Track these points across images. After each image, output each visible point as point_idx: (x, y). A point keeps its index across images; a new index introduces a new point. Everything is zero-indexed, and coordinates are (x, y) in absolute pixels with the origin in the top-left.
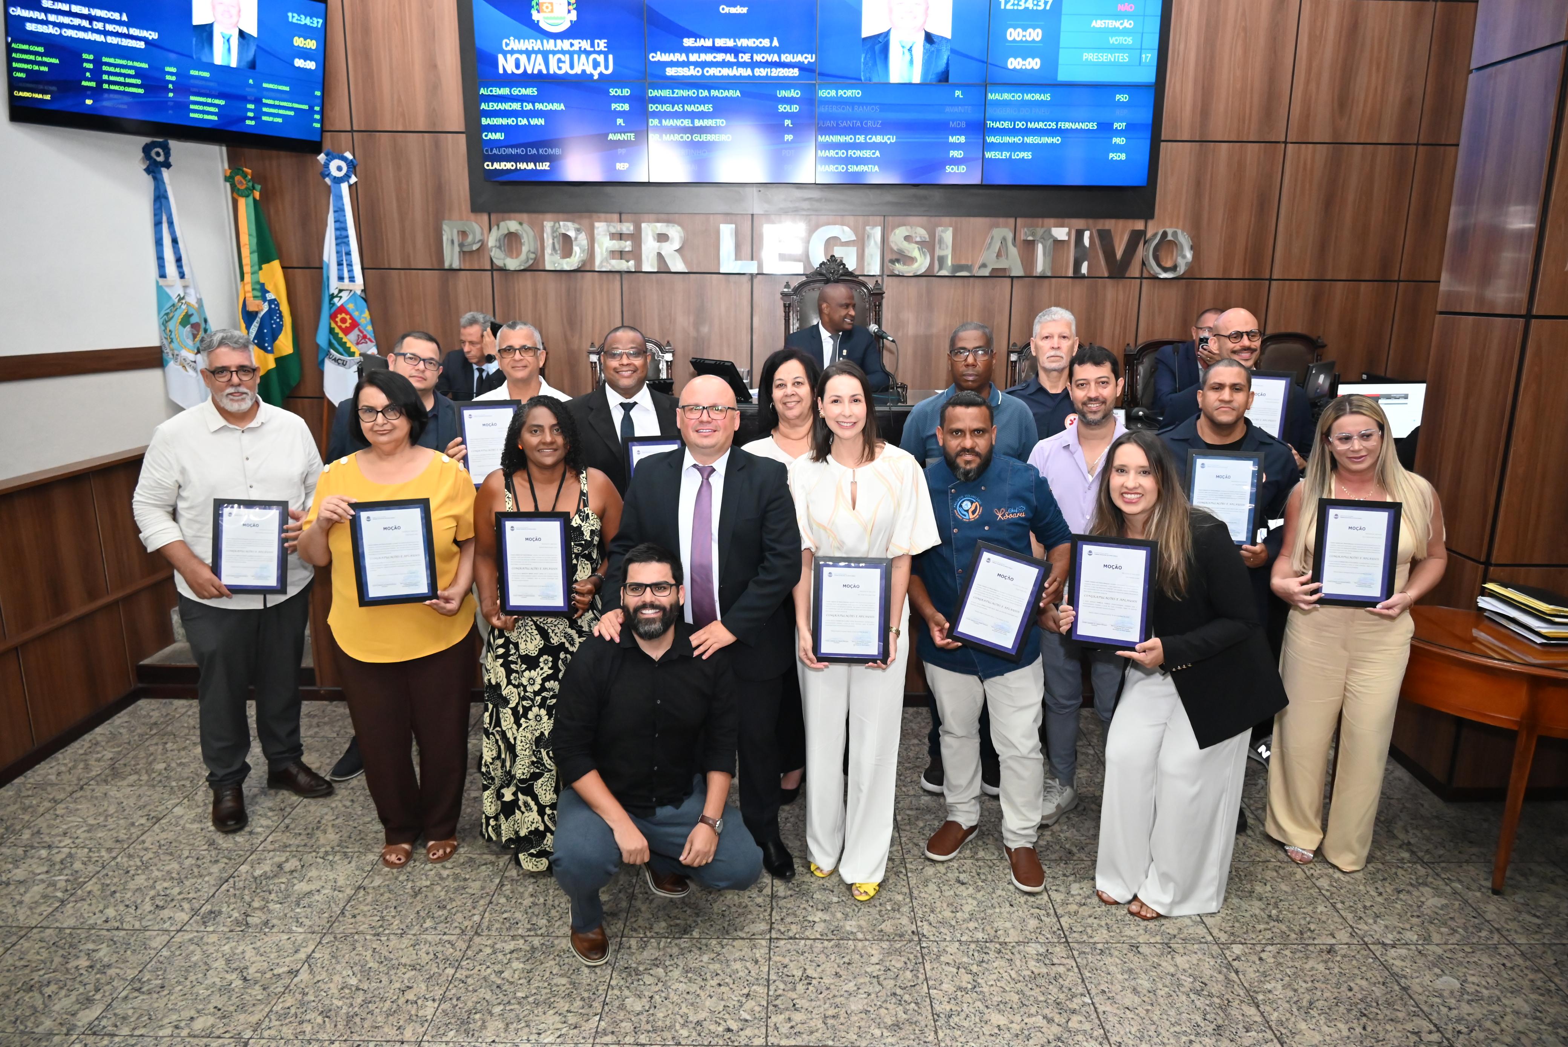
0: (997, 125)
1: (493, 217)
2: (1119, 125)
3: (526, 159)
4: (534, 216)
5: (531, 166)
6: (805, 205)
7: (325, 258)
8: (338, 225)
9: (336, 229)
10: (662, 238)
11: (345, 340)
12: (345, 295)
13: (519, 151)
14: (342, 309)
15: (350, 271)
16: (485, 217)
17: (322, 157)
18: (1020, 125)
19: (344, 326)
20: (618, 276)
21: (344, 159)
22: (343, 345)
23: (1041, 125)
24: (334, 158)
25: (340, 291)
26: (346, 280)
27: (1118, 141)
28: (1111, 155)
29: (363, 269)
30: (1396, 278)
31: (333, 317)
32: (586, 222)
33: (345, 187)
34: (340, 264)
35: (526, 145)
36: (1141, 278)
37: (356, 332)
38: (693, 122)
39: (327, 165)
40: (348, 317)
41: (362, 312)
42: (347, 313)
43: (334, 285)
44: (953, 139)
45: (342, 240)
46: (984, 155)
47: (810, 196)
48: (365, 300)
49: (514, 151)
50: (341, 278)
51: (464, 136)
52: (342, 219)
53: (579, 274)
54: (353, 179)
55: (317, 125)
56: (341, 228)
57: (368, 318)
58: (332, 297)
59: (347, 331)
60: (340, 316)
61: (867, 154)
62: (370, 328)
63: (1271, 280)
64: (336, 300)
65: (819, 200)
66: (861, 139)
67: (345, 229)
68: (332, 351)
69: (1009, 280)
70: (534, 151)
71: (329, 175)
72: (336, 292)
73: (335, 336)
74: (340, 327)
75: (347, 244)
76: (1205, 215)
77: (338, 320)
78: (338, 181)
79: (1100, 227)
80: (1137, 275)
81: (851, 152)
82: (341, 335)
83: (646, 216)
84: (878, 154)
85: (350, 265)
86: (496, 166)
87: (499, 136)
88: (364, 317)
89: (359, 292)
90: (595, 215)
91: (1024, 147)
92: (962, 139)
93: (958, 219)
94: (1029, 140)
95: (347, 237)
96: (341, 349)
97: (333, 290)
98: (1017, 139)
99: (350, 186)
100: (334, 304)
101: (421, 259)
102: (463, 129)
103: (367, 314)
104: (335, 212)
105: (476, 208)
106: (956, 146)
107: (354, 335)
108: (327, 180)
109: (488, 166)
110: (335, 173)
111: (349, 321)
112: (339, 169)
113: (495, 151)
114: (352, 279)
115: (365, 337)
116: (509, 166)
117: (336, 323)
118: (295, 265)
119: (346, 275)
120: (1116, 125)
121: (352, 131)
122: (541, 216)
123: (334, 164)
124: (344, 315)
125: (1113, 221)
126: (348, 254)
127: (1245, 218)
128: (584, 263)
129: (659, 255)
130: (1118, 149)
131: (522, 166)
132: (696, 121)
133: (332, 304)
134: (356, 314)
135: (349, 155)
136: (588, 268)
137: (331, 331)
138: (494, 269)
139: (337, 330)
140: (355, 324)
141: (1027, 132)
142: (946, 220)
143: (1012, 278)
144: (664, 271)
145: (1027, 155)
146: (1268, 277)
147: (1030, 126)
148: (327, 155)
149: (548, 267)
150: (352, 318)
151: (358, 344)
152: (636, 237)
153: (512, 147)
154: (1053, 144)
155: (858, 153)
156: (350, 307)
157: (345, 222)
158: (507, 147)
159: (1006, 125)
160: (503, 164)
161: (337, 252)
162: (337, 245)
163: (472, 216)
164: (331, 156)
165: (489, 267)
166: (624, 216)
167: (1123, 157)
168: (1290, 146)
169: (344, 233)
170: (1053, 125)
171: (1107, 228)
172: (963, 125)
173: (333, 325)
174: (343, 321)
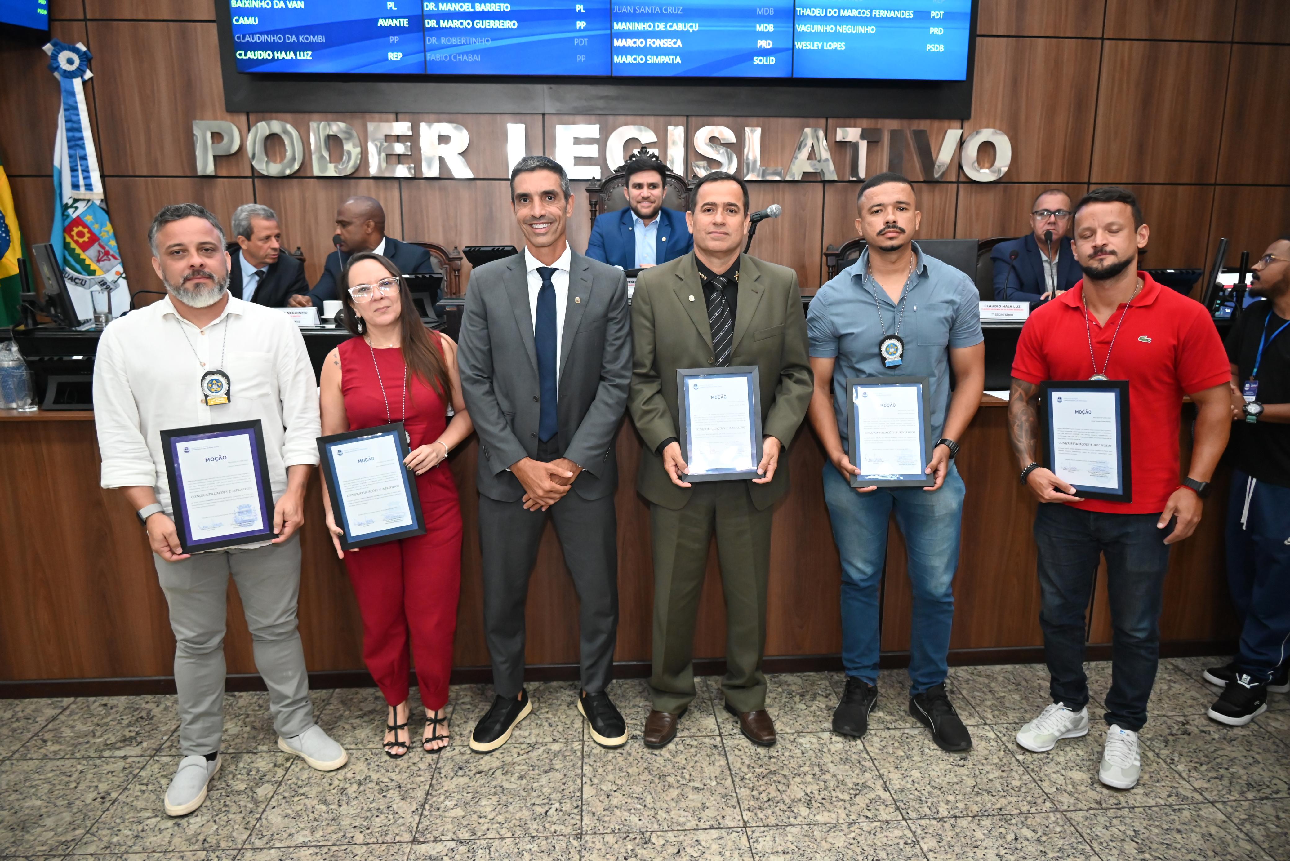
0: (808, 12)
1: (252, 117)
2: (936, 14)
3: (285, 47)
4: (299, 116)
5: (291, 55)
6: (600, 103)
7: (56, 163)
8: (70, 125)
9: (68, 130)
10: (443, 139)
11: (83, 256)
12: (82, 206)
13: (276, 38)
14: (78, 221)
15: (87, 178)
16: (243, 118)
17: (48, 48)
18: (832, 12)
19: (81, 240)
20: (396, 184)
21: (77, 51)
22: (81, 262)
23: (854, 13)
24: (63, 49)
25: (76, 201)
26: (82, 189)
27: (936, 31)
28: (929, 47)
29: (103, 176)
30: (1213, 181)
31: (67, 230)
32: (358, 122)
33: (77, 83)
34: (73, 170)
35: (284, 32)
36: (958, 182)
37: (96, 247)
38: (473, 7)
39: (55, 57)
40: (86, 230)
41: (102, 225)
42: (85, 226)
43: (68, 194)
44: (760, 28)
45: (75, 143)
46: (794, 45)
47: (606, 94)
48: (107, 212)
49: (270, 39)
50: (75, 186)
51: (214, 25)
52: (74, 118)
53: (352, 181)
54: (88, 75)
55: (44, 12)
56: (74, 128)
57: (111, 231)
58: (66, 207)
59: (85, 247)
60: (76, 230)
61: (668, 43)
62: (113, 243)
63: (1089, 183)
64: (70, 211)
65: (617, 98)
66: (660, 26)
67: (79, 130)
68: (68, 269)
69: (820, 186)
70: (293, 39)
71: (57, 68)
72: (70, 202)
73: (72, 252)
74: (77, 242)
75: (83, 147)
76: (1023, 117)
77: (74, 233)
78: (70, 75)
79: (915, 127)
80: (954, 179)
81: (650, 42)
82: (78, 251)
83: (426, 116)
84: (679, 43)
85: (86, 171)
86: (250, 55)
87: (251, 21)
88: (106, 231)
89: (98, 202)
90: (368, 116)
91: (836, 37)
92: (771, 28)
93: (766, 119)
94: (843, 29)
95: (82, 139)
96: (78, 267)
97: (67, 200)
98: (829, 28)
99: (85, 83)
100: (68, 216)
101: (170, 166)
102: (213, 18)
103: (109, 227)
104: (65, 110)
105: (232, 108)
106: (765, 35)
107: (94, 250)
108: (56, 74)
109: (240, 55)
110: (65, 66)
111: (87, 235)
112: (70, 62)
113: (248, 38)
114: (89, 187)
115: (107, 253)
116: (265, 55)
117: (72, 237)
118: (24, 173)
119: (82, 182)
120: (933, 14)
121: (85, 20)
122: (307, 116)
123: (63, 57)
124: (80, 228)
125: (928, 122)
126: (84, 158)
127: (1062, 120)
128: (357, 170)
129: (441, 159)
130: (936, 39)
131: (281, 55)
132: (477, 5)
133: (65, 216)
134: (95, 228)
135: (82, 47)
136: (362, 175)
137: (66, 246)
138: (255, 175)
139: (73, 245)
140: (94, 239)
141: (840, 20)
142: (754, 120)
143: (824, 182)
144: (445, 177)
145: (840, 46)
146: (1086, 180)
147: (844, 13)
148: (54, 45)
149: (316, 172)
150: (90, 231)
151: (99, 261)
152: (413, 139)
153: (267, 33)
154: (867, 35)
155: (658, 43)
156: (88, 219)
157: (79, 122)
158: (261, 33)
159: (818, 12)
160: (258, 53)
161: (70, 156)
162: (69, 148)
163: (228, 116)
164: (59, 48)
165: (249, 174)
166: (400, 116)
167: (941, 48)
168: (1107, 43)
169: (77, 135)
170: (867, 13)
171: (922, 128)
172: (771, 12)
173: (68, 239)
174: (80, 234)
